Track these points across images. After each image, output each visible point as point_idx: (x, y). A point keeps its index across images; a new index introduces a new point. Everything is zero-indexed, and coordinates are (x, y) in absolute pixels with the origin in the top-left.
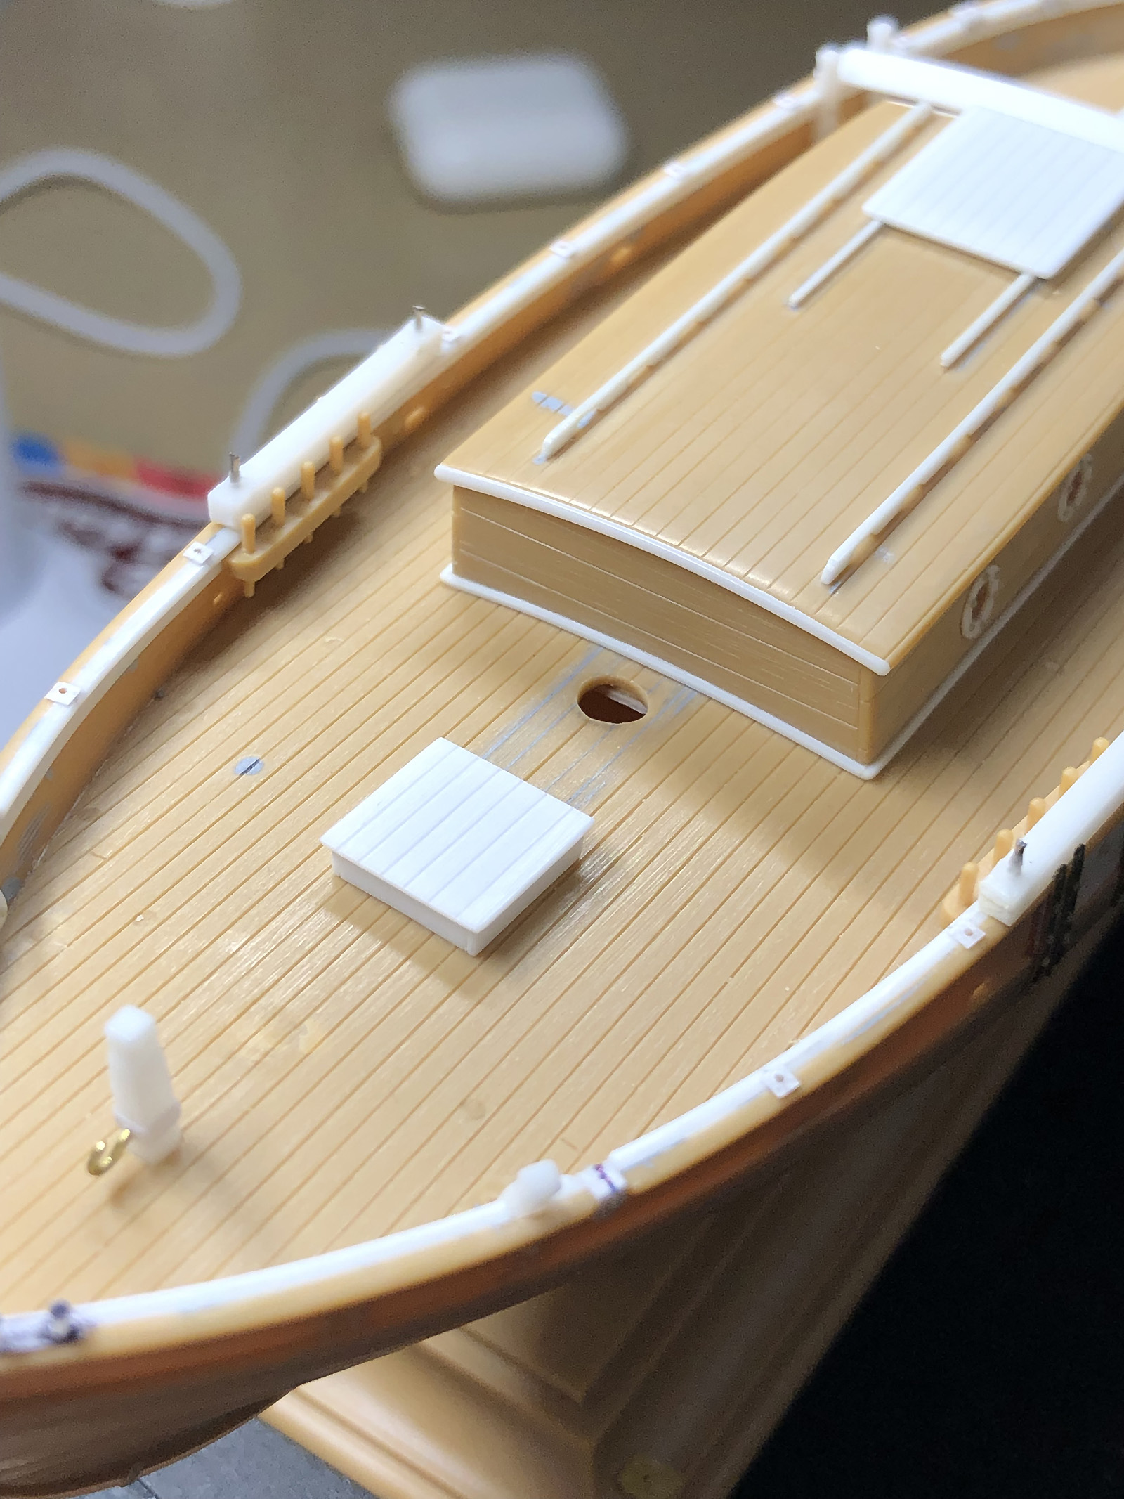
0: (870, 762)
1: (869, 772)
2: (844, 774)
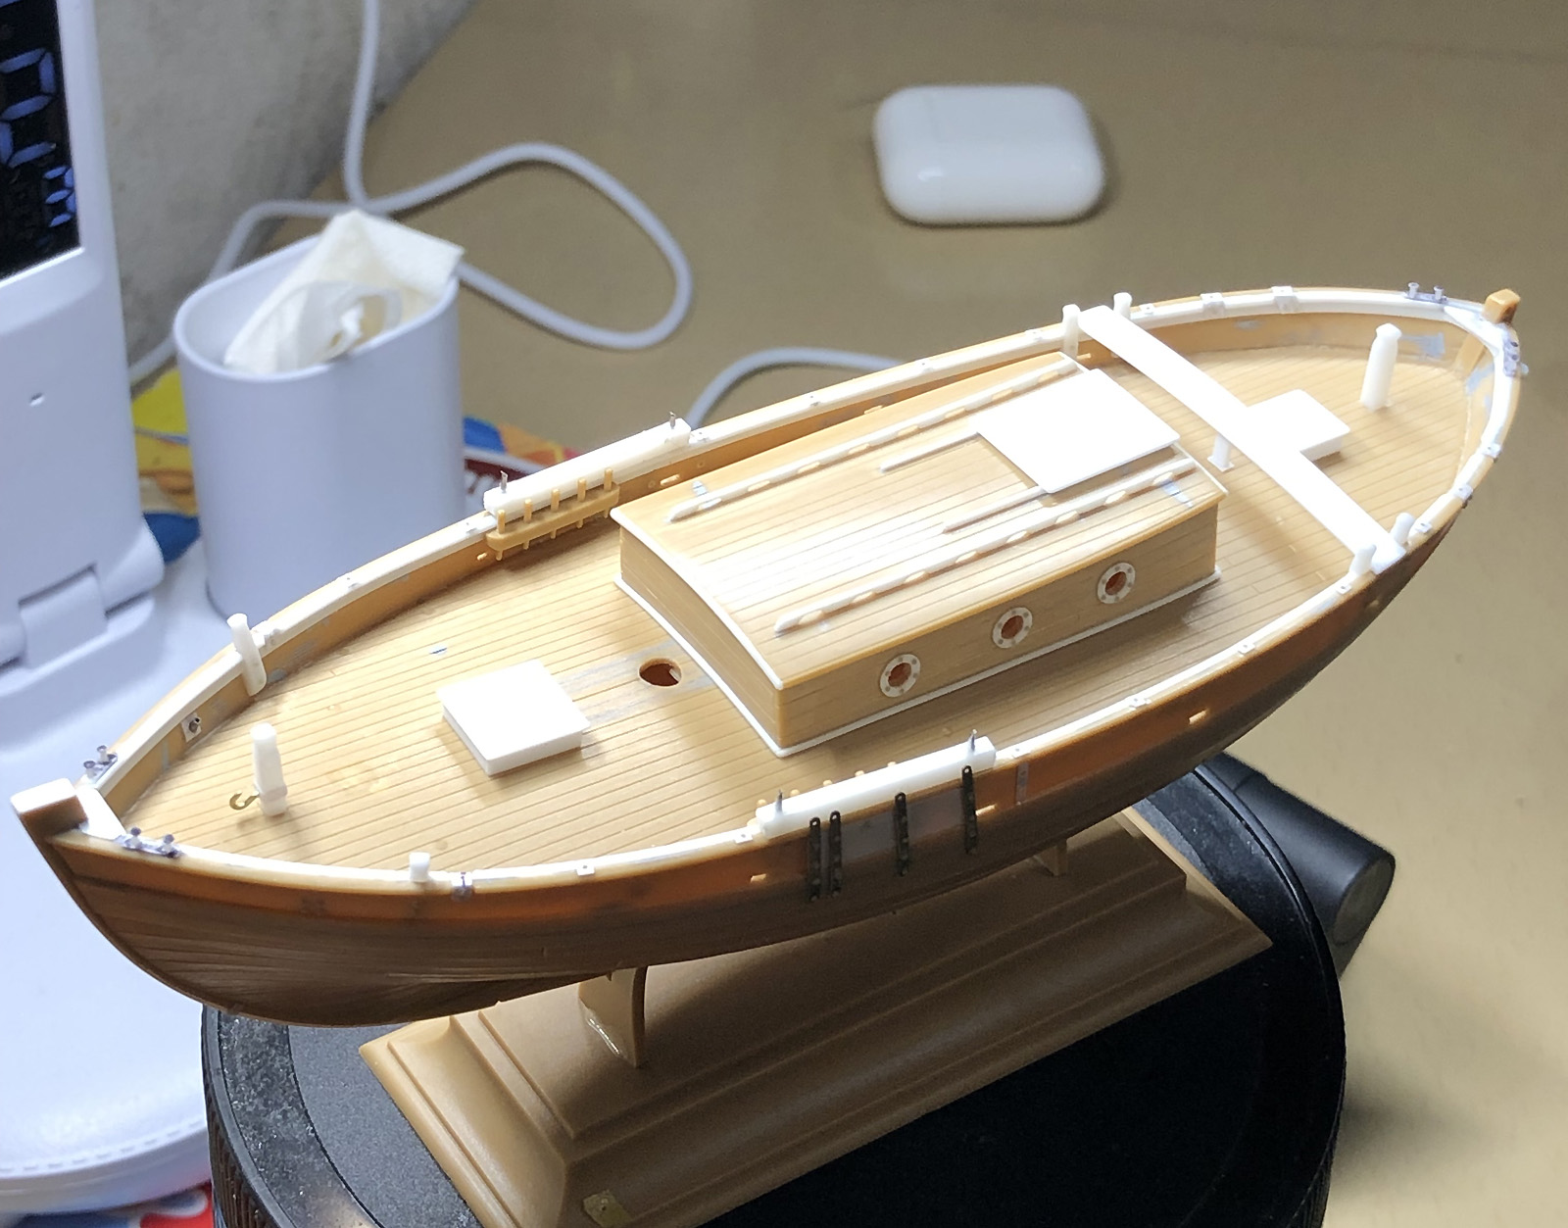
0: (783, 746)
1: (780, 752)
2: (768, 751)
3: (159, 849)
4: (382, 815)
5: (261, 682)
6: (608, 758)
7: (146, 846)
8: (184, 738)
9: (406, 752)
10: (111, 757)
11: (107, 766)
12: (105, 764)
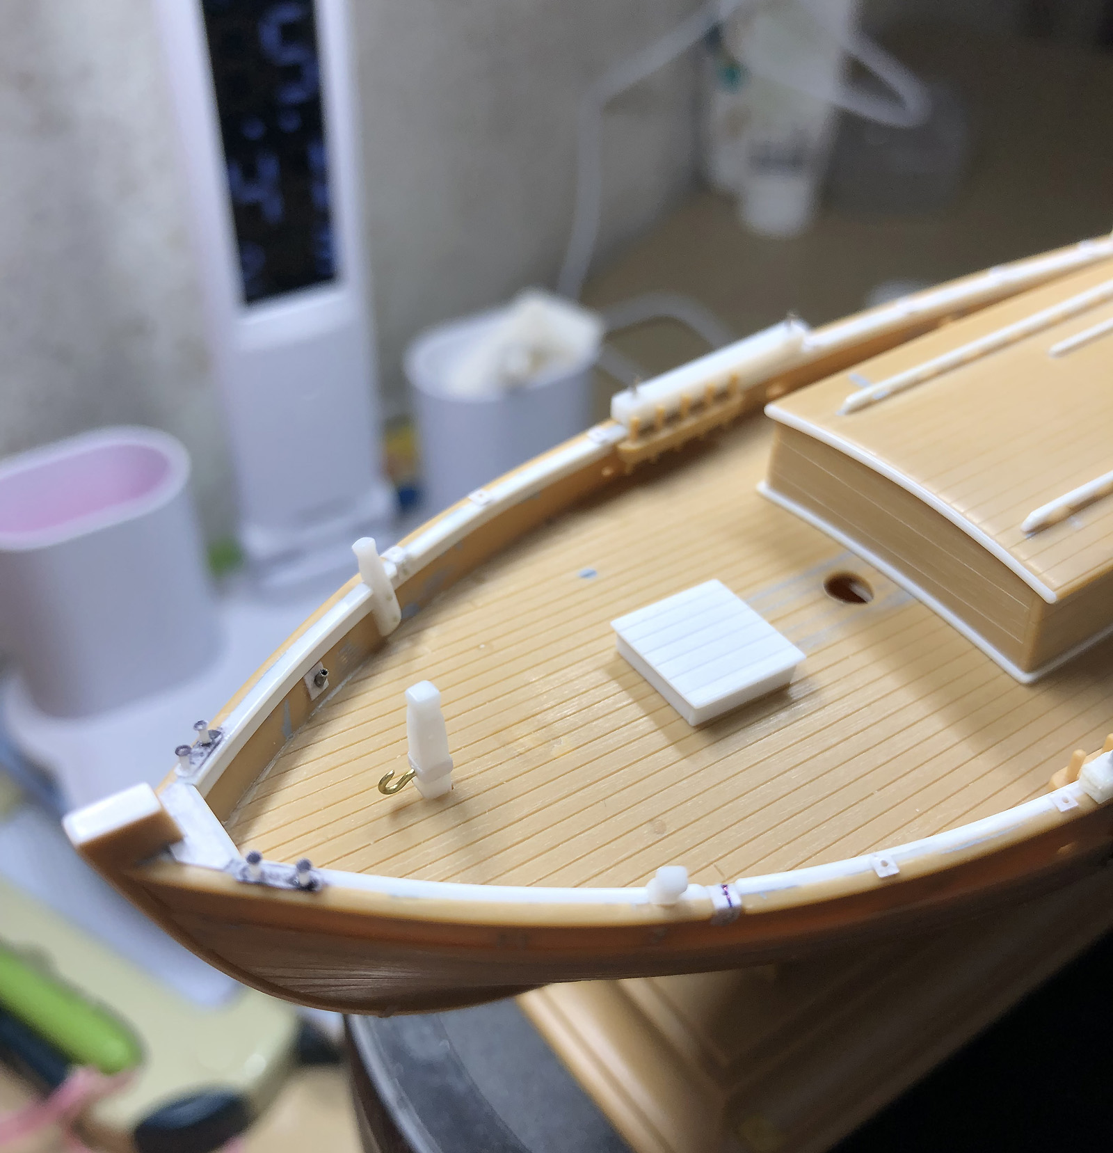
1: (1026, 678)
3: (291, 881)
4: (575, 787)
5: (395, 619)
6: (828, 695)
7: (271, 876)
8: (308, 695)
9: (585, 700)
10: (216, 733)
11: (209, 750)
12: (207, 745)
